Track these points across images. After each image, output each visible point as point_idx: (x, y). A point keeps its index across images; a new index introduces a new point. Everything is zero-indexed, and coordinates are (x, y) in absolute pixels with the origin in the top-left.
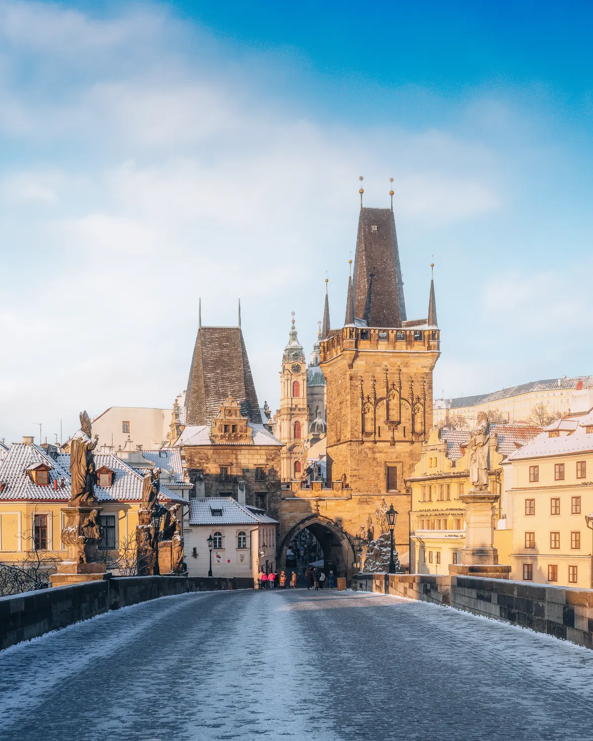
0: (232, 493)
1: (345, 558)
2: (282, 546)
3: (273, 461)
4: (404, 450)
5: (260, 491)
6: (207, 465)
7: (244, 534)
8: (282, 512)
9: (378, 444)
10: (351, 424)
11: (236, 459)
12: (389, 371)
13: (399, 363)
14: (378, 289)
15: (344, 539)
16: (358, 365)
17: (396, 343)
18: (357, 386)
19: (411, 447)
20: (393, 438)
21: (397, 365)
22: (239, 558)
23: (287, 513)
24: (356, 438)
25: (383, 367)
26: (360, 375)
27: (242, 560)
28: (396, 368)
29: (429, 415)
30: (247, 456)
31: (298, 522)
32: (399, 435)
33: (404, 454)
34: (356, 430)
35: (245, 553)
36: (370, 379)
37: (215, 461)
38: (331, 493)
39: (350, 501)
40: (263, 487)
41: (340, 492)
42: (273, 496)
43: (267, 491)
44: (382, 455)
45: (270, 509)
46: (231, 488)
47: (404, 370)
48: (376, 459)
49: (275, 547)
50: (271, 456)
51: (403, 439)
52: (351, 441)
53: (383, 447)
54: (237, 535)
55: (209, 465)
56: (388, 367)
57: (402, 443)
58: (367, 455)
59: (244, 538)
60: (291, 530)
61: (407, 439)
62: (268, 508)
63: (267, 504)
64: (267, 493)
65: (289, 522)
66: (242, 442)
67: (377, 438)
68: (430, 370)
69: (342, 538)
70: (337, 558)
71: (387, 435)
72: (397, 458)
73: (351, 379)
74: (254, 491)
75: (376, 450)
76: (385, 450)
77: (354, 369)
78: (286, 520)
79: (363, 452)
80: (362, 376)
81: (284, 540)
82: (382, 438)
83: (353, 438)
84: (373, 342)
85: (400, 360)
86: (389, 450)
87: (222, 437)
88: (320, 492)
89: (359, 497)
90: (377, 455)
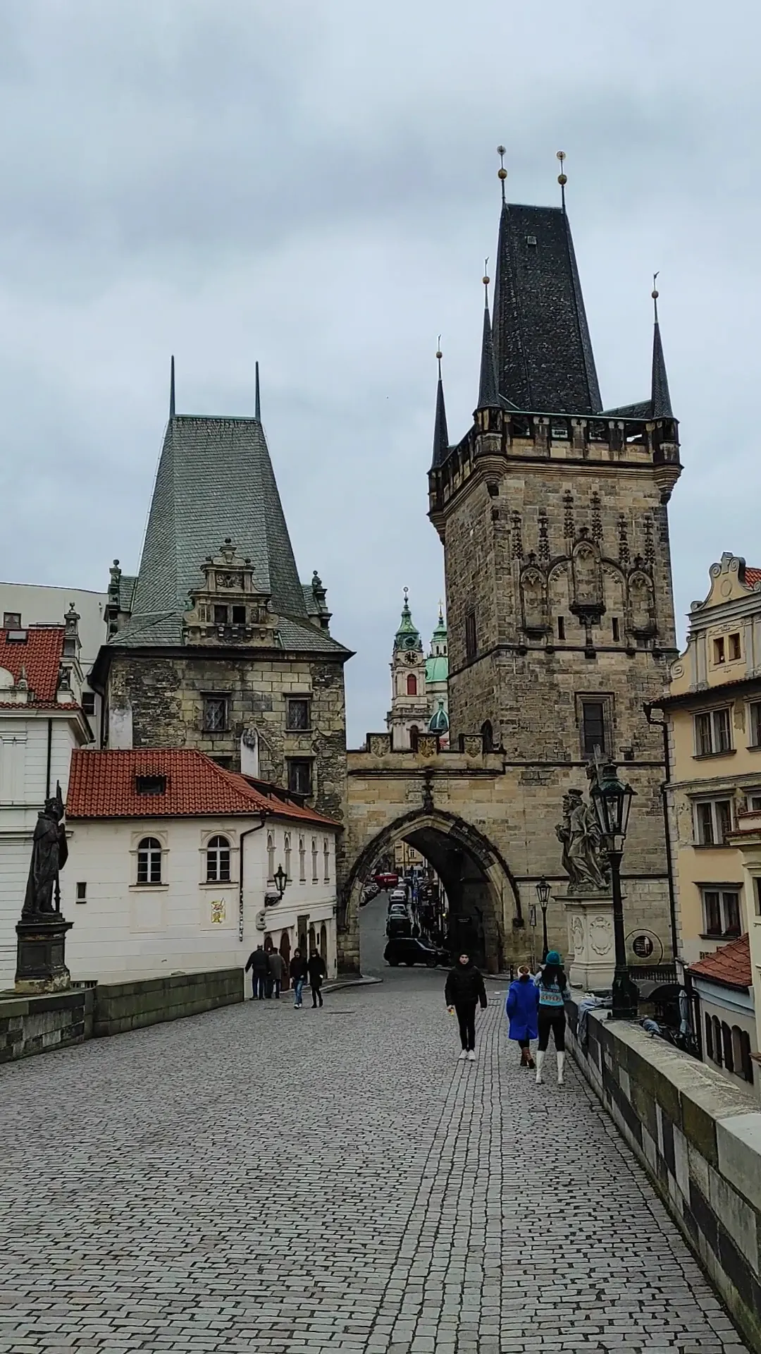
0: (232, 757)
1: (496, 909)
2: (352, 879)
3: (327, 687)
4: (614, 668)
5: (298, 754)
6: (173, 694)
7: (225, 842)
8: (351, 803)
9: (559, 655)
10: (500, 611)
11: (243, 681)
12: (576, 503)
13: (595, 487)
14: (544, 350)
15: (492, 863)
16: (509, 488)
17: (588, 445)
18: (509, 532)
19: (631, 661)
20: (589, 641)
21: (593, 490)
22: (210, 911)
23: (360, 803)
24: (511, 640)
25: (562, 494)
26: (514, 509)
27: (217, 918)
28: (589, 497)
29: (665, 596)
30: (267, 676)
31: (387, 824)
32: (601, 635)
33: (617, 677)
34: (510, 624)
35: (227, 896)
36: (537, 517)
37: (193, 685)
38: (460, 759)
39: (502, 779)
40: (305, 744)
41: (479, 756)
42: (328, 766)
43: (314, 754)
44: (570, 678)
45: (321, 795)
46: (229, 746)
47: (606, 500)
48: (557, 685)
49: (333, 881)
50: (322, 677)
51: (613, 644)
52: (499, 647)
53: (570, 660)
54: (205, 846)
55: (179, 695)
56: (574, 493)
57: (611, 654)
58: (536, 677)
59: (225, 856)
60: (372, 842)
61: (621, 644)
62: (316, 793)
63: (315, 783)
64: (313, 758)
65: (366, 825)
66: (256, 643)
67: (556, 642)
68: (661, 502)
69: (486, 863)
70: (476, 908)
71: (576, 636)
72: (601, 684)
73: (495, 516)
74: (286, 754)
75: (555, 666)
76: (575, 668)
77: (501, 496)
78: (358, 820)
79: (526, 670)
80: (520, 510)
81: (355, 868)
82: (568, 642)
83: (503, 640)
84: (539, 441)
85: (597, 480)
86: (584, 667)
87: (210, 632)
88: (433, 758)
89: (523, 769)
90: (558, 677)
